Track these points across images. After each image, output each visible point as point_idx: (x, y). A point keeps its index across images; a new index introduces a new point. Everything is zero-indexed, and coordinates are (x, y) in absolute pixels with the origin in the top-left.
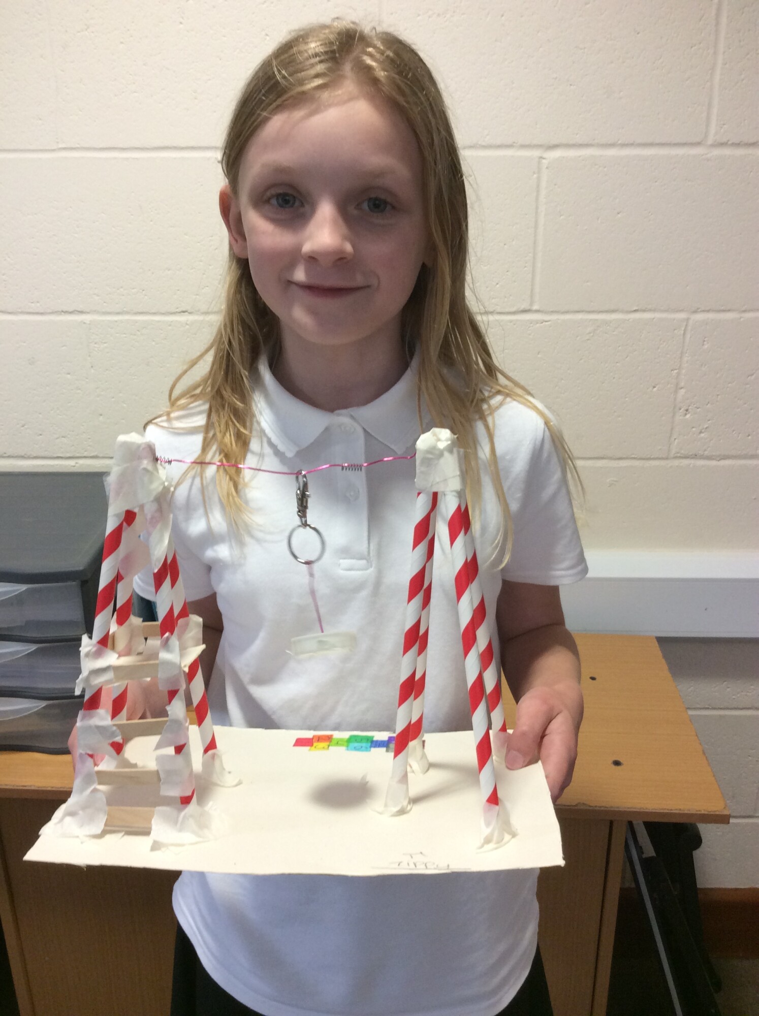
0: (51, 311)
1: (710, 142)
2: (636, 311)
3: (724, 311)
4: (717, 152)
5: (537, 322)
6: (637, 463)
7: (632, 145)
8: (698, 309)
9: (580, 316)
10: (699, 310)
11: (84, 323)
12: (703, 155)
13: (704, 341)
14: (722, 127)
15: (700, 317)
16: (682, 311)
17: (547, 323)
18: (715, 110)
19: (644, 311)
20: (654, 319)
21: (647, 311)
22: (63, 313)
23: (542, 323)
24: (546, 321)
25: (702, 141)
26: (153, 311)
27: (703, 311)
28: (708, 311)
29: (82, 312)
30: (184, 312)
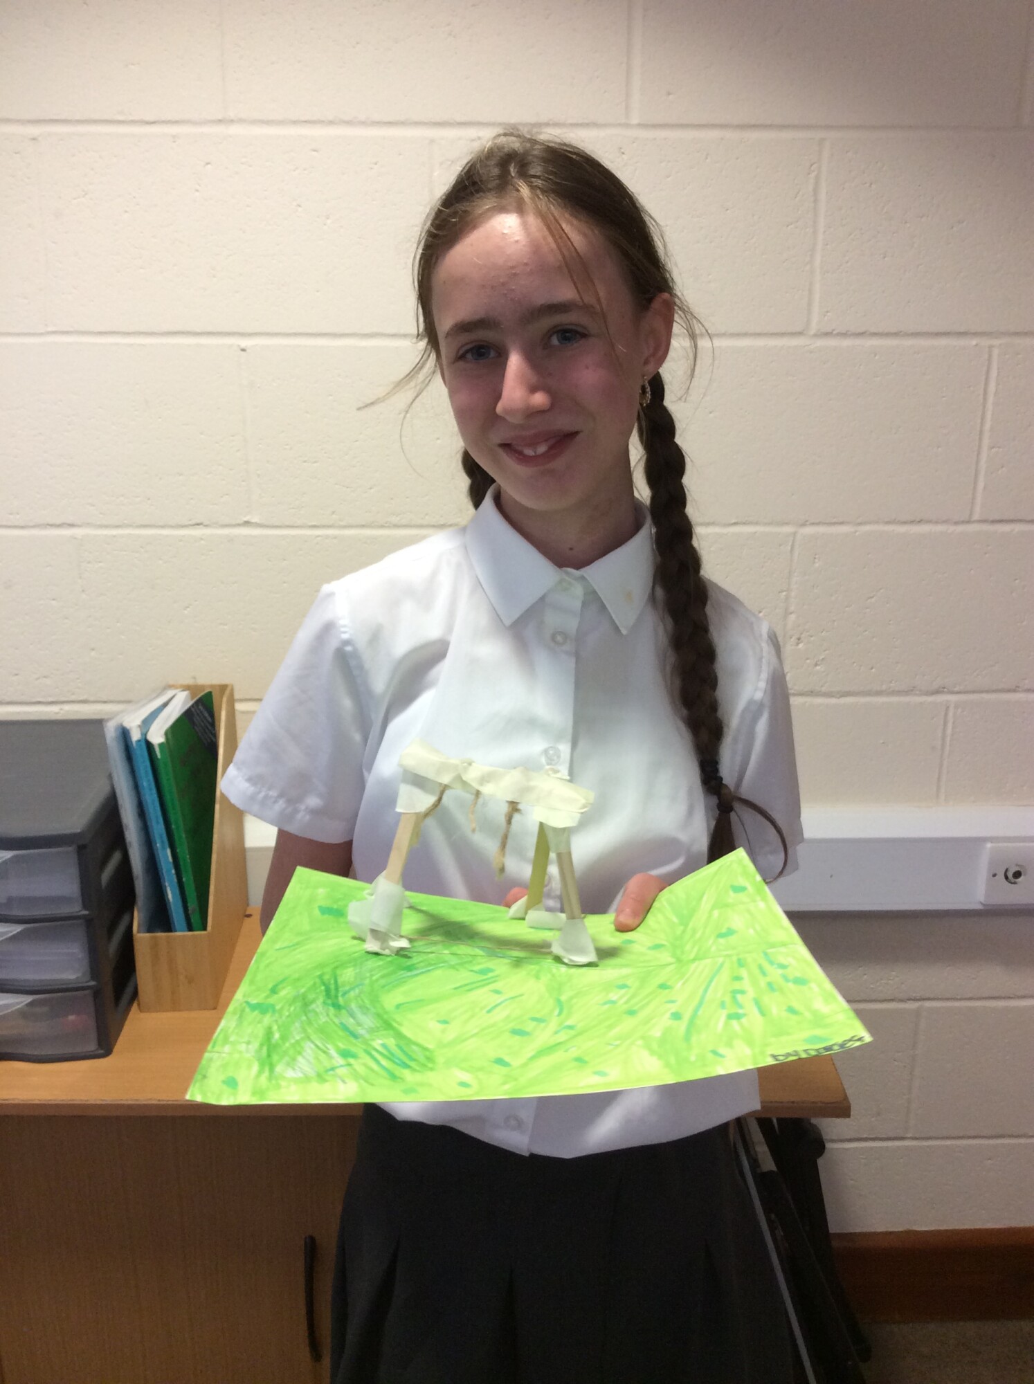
0: (33, 524)
1: (812, 332)
2: (735, 524)
3: (835, 524)
4: (820, 343)
8: (807, 521)
10: (808, 523)
11: (75, 538)
12: (804, 347)
13: (815, 558)
14: (825, 316)
15: (808, 530)
16: (787, 524)
18: (817, 297)
19: (744, 524)
20: (756, 533)
21: (749, 524)
22: (48, 526)
25: (804, 330)
26: (161, 524)
27: (813, 524)
28: (818, 524)
29: (72, 525)
30: (198, 524)
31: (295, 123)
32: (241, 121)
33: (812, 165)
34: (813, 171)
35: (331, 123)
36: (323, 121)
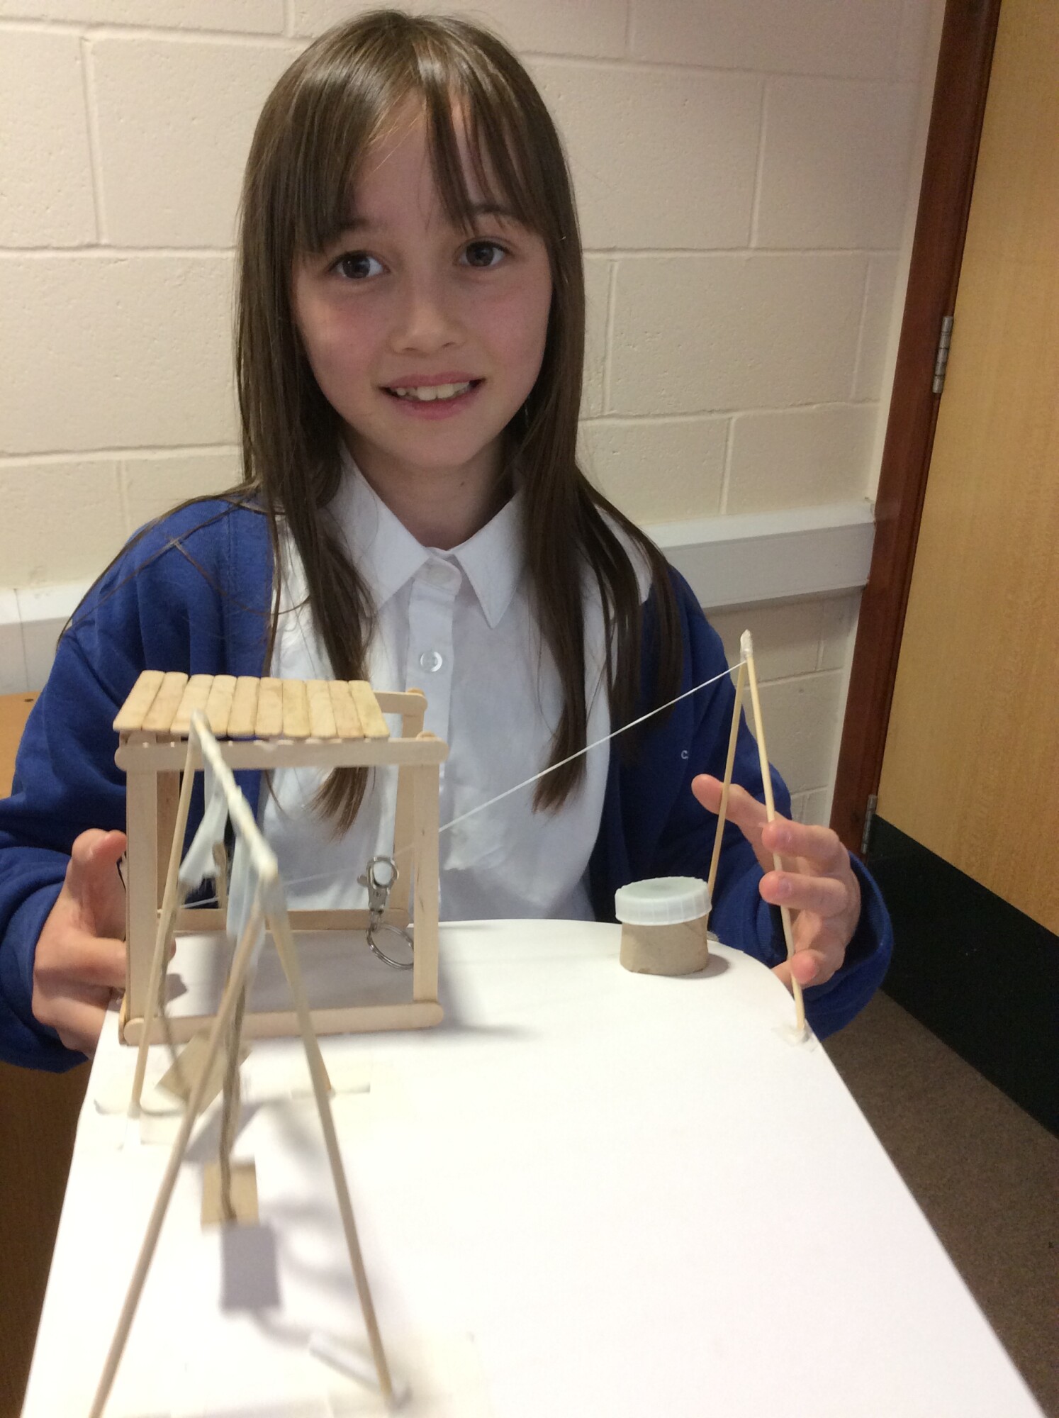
1: (291, 34)
5: (109, 261)
7: (198, 30)
9: (165, 254)
12: (285, 50)
14: (302, 17)
17: (123, 263)
23: (116, 262)
24: (122, 260)
25: (282, 32)
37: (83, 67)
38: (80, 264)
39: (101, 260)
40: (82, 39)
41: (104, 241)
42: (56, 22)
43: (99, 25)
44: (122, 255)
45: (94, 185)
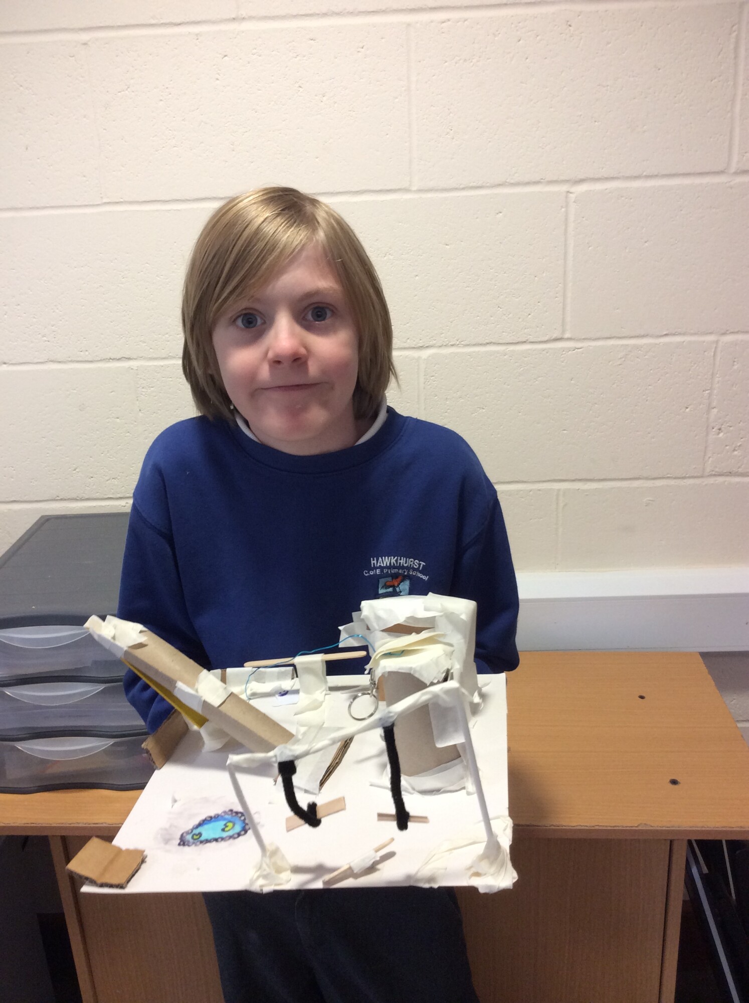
0: (99, 359)
1: (733, 170)
2: (666, 335)
4: (739, 179)
5: (569, 349)
6: (672, 482)
7: (656, 176)
8: (727, 331)
9: (611, 342)
11: (132, 369)
12: (726, 183)
13: (734, 361)
15: (729, 338)
16: (711, 333)
17: (579, 350)
18: (737, 140)
19: (674, 335)
20: (684, 342)
21: (677, 335)
22: (110, 360)
23: (574, 350)
25: (725, 169)
27: (732, 333)
28: (737, 332)
29: (129, 359)
31: (295, 16)
32: (251, 18)
33: (733, 26)
34: (735, 31)
35: (325, 15)
36: (318, 14)
37: (567, 213)
38: (547, 353)
39: (563, 349)
40: (568, 192)
41: (567, 335)
42: (551, 182)
43: (582, 181)
44: (579, 345)
45: (564, 296)
